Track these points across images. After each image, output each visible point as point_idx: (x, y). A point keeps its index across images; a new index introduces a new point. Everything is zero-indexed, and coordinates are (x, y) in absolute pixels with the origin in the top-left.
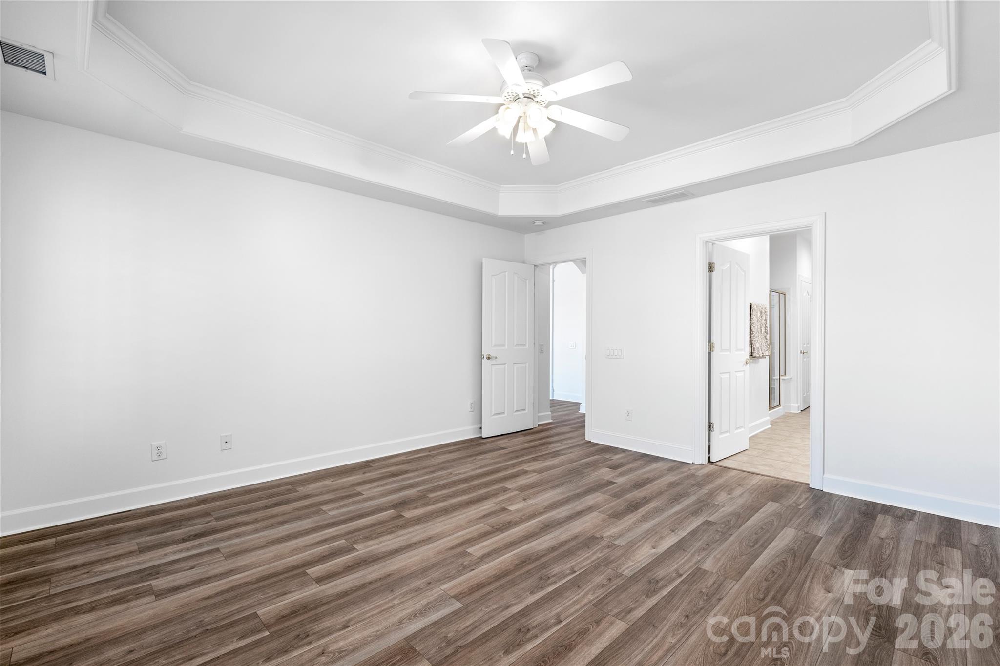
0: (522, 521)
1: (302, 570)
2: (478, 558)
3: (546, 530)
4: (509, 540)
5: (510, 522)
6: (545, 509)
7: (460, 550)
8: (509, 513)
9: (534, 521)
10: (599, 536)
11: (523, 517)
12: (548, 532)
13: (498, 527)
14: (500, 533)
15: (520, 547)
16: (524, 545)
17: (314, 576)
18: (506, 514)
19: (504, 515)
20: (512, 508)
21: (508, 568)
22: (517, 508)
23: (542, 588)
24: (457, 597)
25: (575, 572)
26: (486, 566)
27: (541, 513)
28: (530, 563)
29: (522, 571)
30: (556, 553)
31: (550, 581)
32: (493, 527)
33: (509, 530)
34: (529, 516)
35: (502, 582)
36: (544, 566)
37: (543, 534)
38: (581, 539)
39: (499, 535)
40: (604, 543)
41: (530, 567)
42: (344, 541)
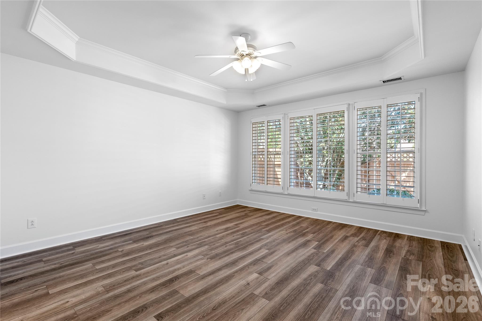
0: (248, 266)
1: (321, 242)
2: (262, 248)
3: (234, 261)
4: (252, 256)
5: (254, 265)
6: (234, 275)
7: (272, 251)
8: (256, 271)
9: (241, 266)
10: (209, 259)
11: (247, 268)
12: (233, 260)
13: (259, 262)
14: (258, 259)
15: (247, 253)
16: (245, 254)
17: (313, 242)
18: (258, 270)
19: (259, 269)
20: (255, 275)
21: (250, 246)
22: (252, 275)
23: (238, 242)
24: (263, 239)
25: (225, 246)
26: (258, 246)
27: (236, 272)
28: (242, 248)
29: (245, 245)
30: (232, 251)
31: (235, 243)
32: (262, 261)
33: (253, 260)
34: (244, 269)
35: (250, 243)
36: (236, 247)
37: (236, 259)
38: (218, 258)
39: (258, 258)
40: (208, 256)
41: (242, 247)
42: (325, 252)
